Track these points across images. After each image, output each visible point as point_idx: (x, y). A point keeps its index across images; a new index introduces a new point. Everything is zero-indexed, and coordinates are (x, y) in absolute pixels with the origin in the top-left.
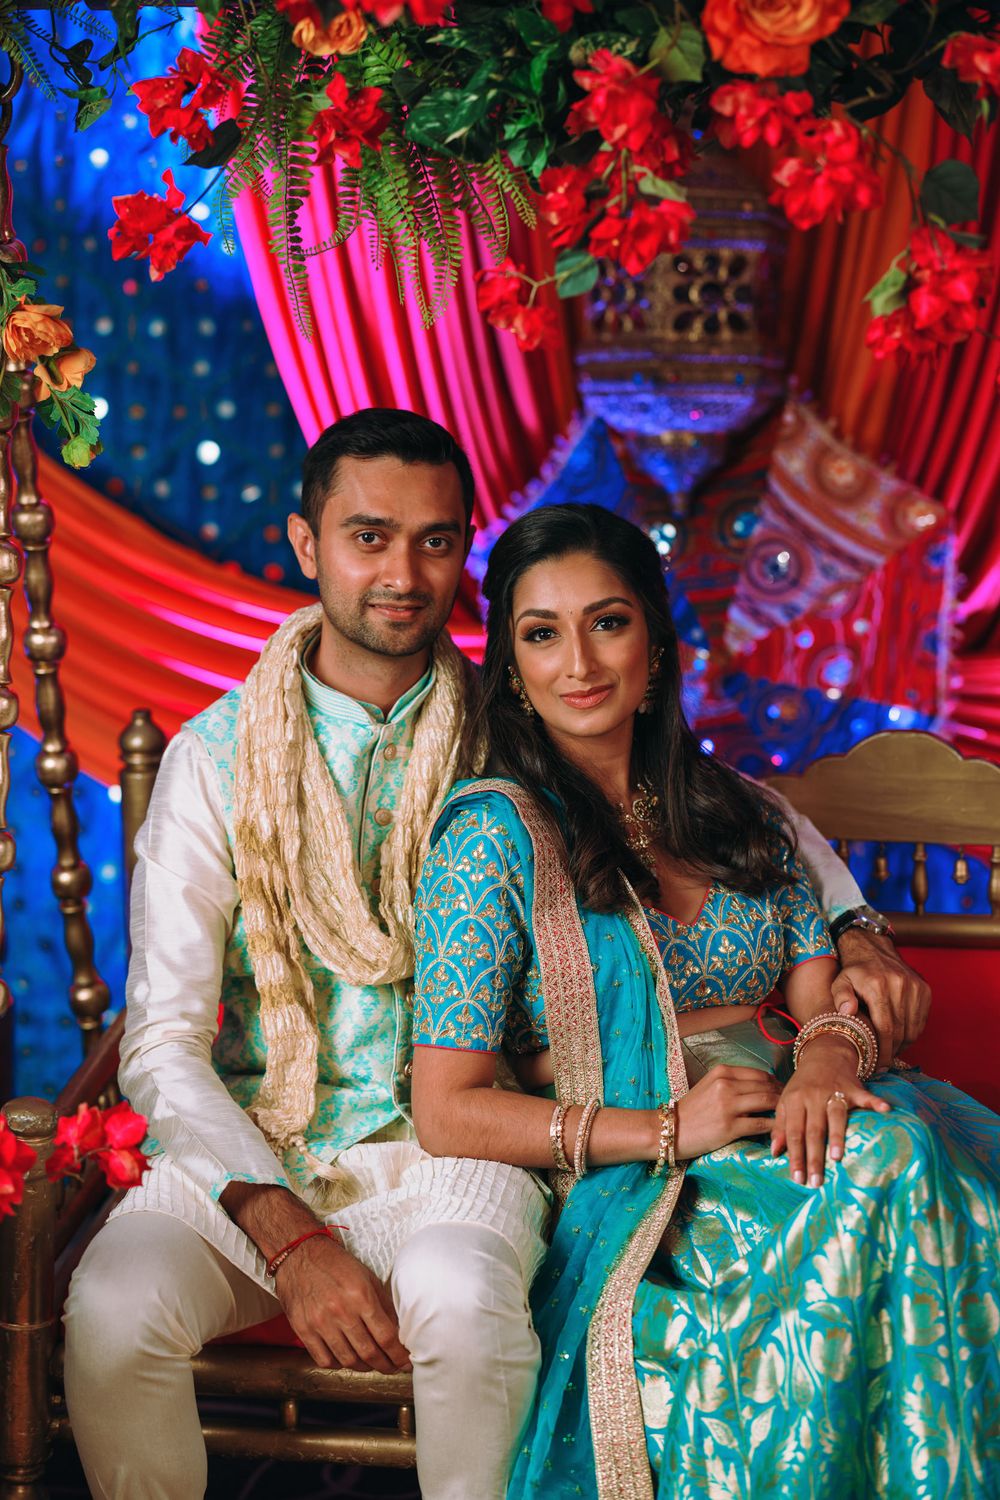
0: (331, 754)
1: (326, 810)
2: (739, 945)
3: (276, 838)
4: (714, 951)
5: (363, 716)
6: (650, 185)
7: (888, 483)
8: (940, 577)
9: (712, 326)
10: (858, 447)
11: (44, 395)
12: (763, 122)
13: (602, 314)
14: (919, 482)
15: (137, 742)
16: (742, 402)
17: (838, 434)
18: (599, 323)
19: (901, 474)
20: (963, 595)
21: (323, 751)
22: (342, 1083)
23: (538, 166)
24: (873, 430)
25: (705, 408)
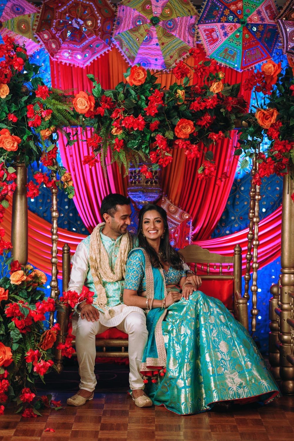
0: (105, 246)
1: (105, 254)
2: (175, 275)
3: (96, 259)
4: (171, 275)
5: (111, 240)
6: (166, 154)
7: (180, 211)
8: (189, 227)
9: (152, 183)
10: (175, 204)
11: (65, 187)
12: (183, 145)
13: (132, 181)
14: (185, 210)
15: (66, 249)
16: (156, 196)
17: (171, 202)
18: (132, 182)
19: (182, 209)
20: (193, 230)
21: (104, 246)
22: (111, 297)
23: (147, 151)
24: (177, 202)
25: (151, 197)
